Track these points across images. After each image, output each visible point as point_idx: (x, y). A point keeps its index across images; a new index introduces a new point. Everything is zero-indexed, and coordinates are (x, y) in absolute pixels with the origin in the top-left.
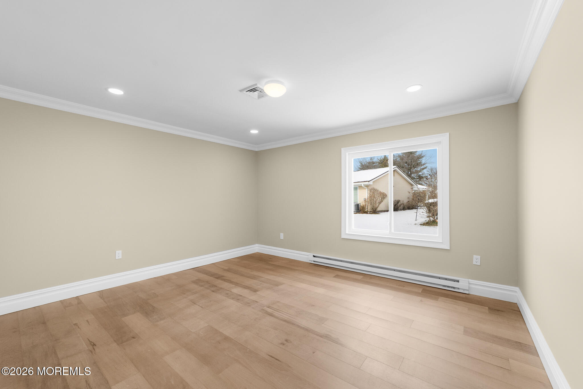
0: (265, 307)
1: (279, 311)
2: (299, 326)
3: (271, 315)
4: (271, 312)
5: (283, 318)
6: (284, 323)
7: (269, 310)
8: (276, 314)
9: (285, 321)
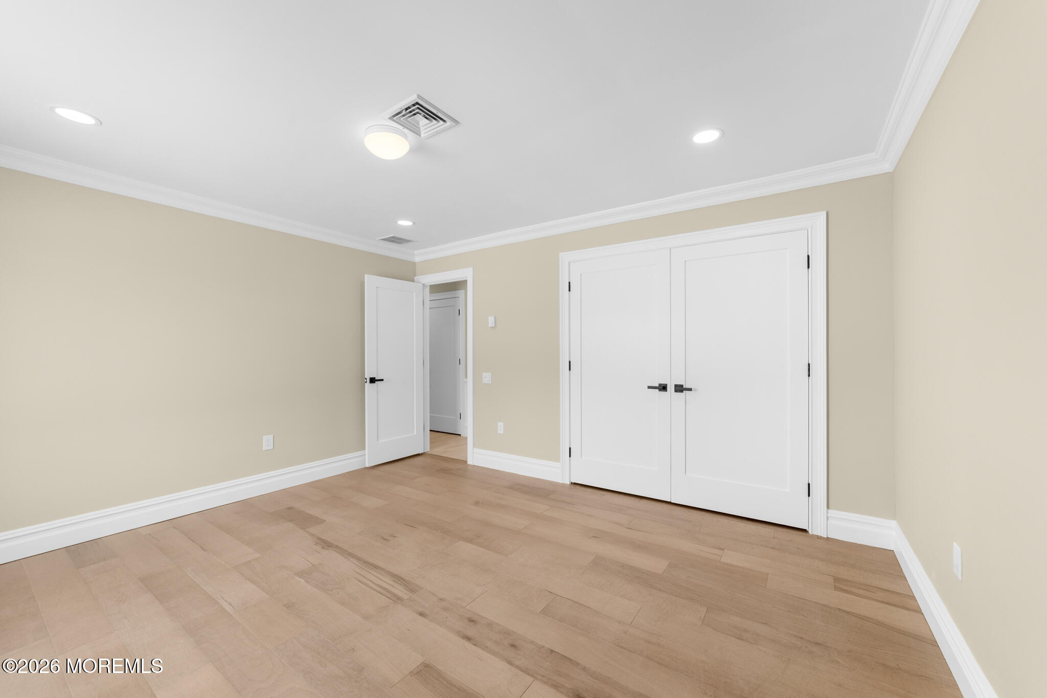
0: (406, 597)
1: (379, 589)
2: (358, 559)
3: (398, 578)
4: (396, 585)
5: (378, 573)
6: (380, 564)
7: (399, 590)
8: (387, 583)
9: (376, 567)
